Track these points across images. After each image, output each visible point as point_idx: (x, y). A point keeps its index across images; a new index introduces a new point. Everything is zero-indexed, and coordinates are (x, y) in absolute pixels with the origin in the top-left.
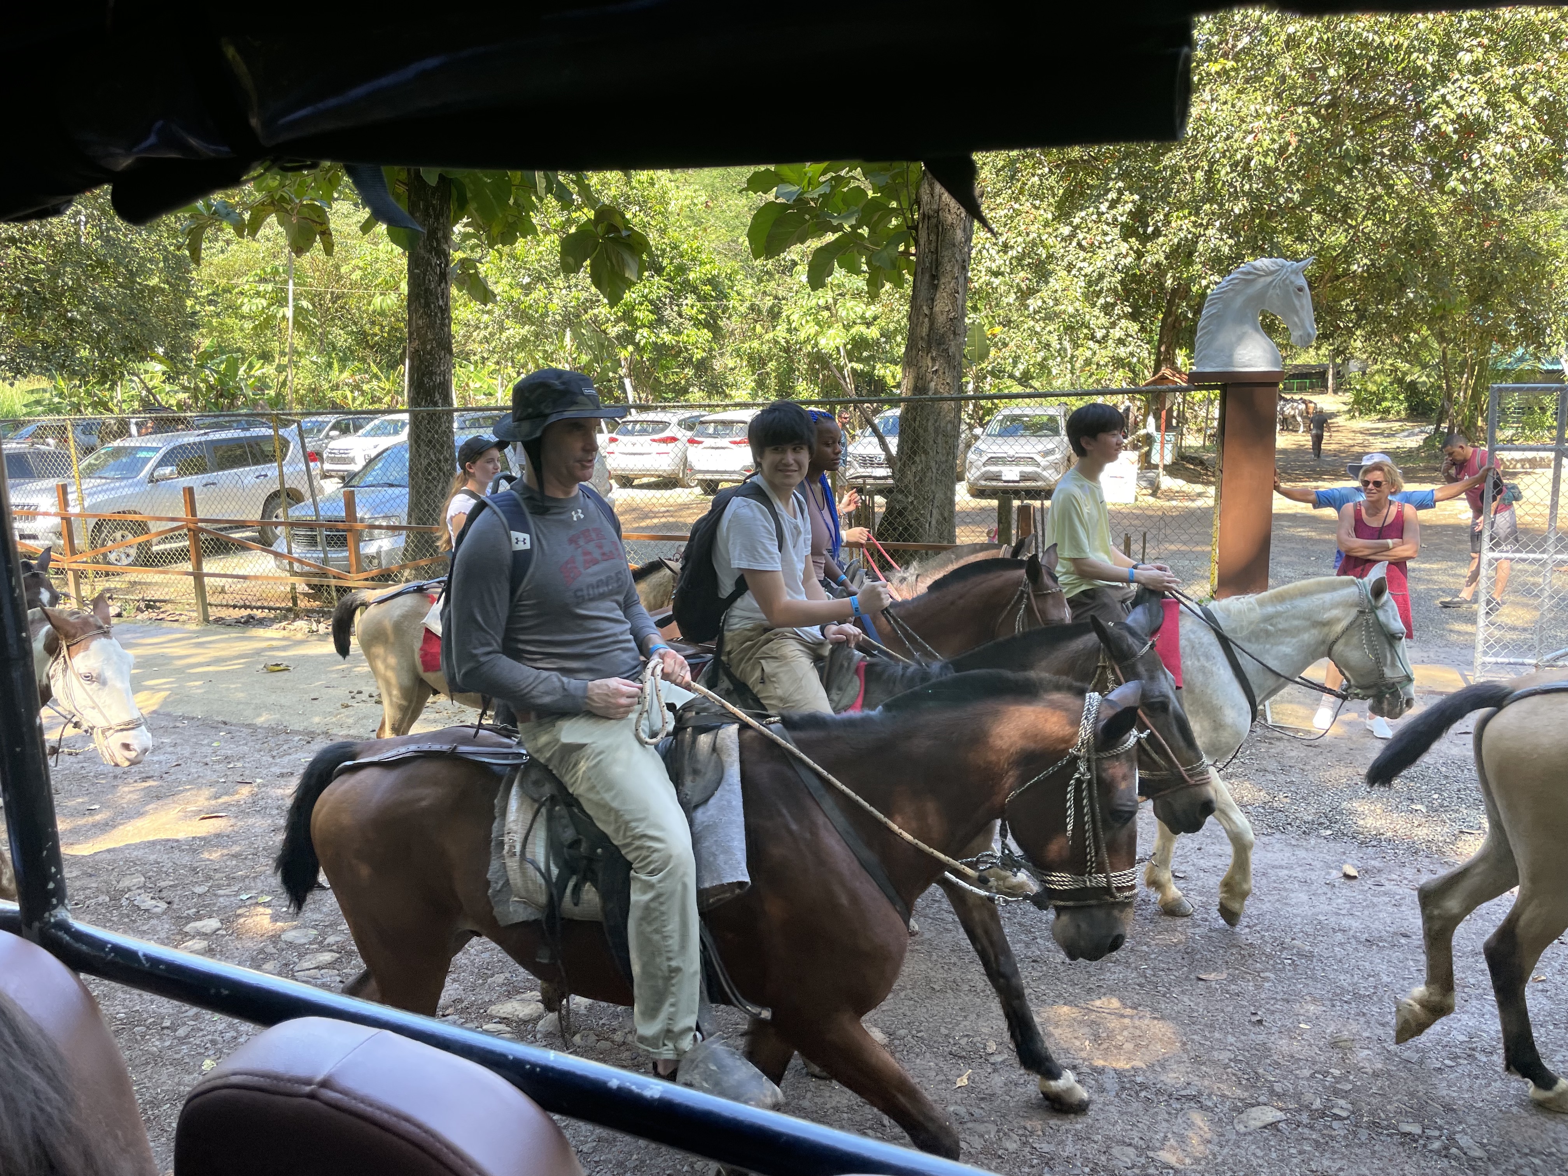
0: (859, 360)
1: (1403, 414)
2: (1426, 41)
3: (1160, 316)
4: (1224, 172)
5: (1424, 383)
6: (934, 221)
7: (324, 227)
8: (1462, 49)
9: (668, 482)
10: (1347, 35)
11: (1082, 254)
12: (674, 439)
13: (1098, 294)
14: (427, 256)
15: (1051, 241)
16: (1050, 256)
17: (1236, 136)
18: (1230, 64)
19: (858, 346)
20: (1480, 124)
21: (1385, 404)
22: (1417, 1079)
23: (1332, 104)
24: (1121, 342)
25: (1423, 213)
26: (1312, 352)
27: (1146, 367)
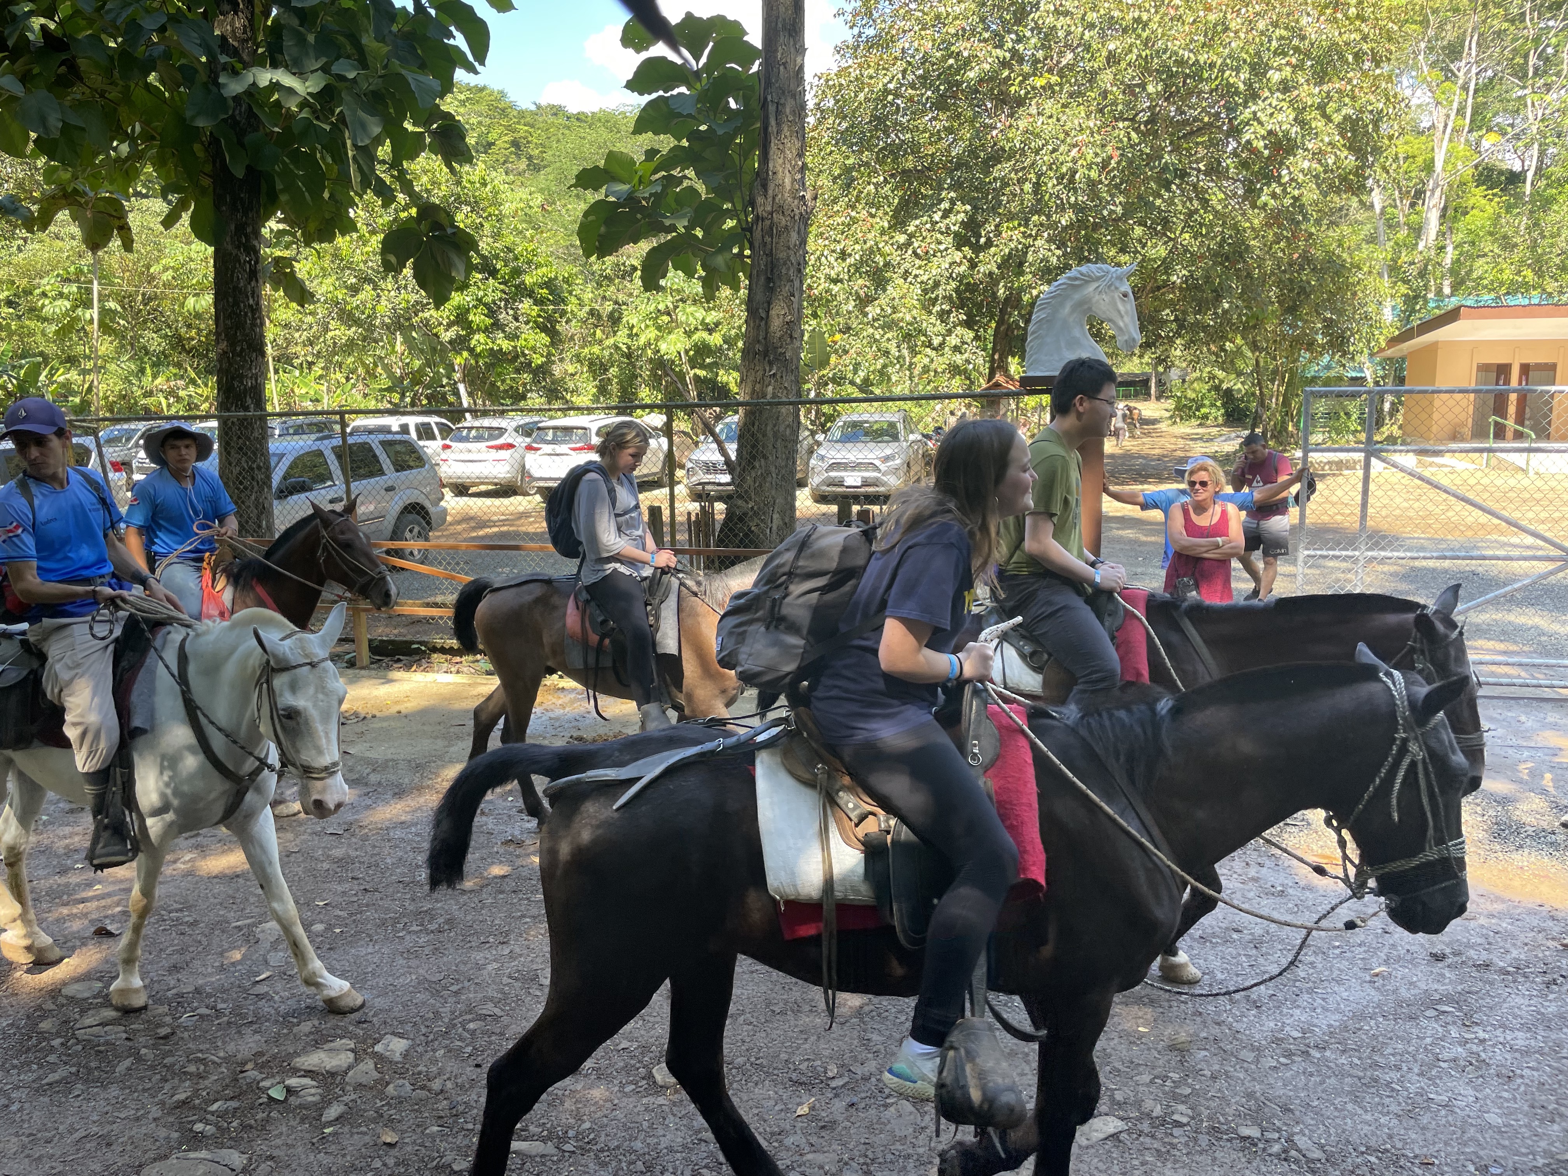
0: (702, 367)
1: (1220, 420)
2: (1238, 59)
3: (994, 325)
4: (1051, 184)
5: (1239, 390)
6: (768, 222)
7: (122, 222)
8: (1271, 68)
9: (505, 490)
10: (1164, 52)
11: (918, 262)
12: (510, 446)
13: (934, 301)
14: (235, 252)
15: (887, 249)
16: (887, 264)
17: (1061, 149)
18: (1054, 79)
19: (701, 351)
20: (1289, 140)
21: (1204, 410)
22: (1254, 1079)
23: (1151, 121)
24: (956, 349)
25: (1235, 227)
26: (1136, 360)
27: (980, 374)
